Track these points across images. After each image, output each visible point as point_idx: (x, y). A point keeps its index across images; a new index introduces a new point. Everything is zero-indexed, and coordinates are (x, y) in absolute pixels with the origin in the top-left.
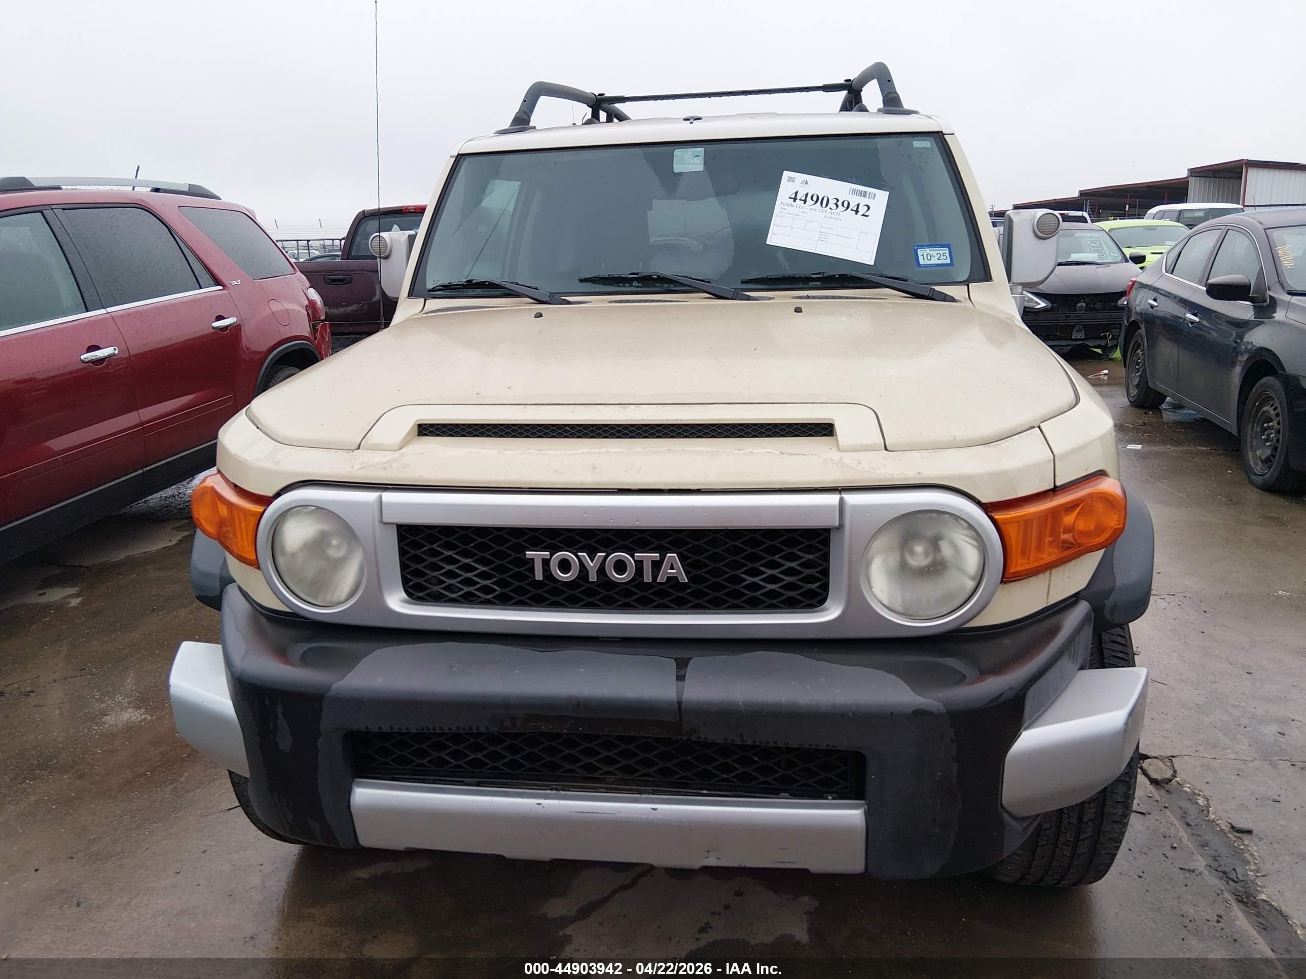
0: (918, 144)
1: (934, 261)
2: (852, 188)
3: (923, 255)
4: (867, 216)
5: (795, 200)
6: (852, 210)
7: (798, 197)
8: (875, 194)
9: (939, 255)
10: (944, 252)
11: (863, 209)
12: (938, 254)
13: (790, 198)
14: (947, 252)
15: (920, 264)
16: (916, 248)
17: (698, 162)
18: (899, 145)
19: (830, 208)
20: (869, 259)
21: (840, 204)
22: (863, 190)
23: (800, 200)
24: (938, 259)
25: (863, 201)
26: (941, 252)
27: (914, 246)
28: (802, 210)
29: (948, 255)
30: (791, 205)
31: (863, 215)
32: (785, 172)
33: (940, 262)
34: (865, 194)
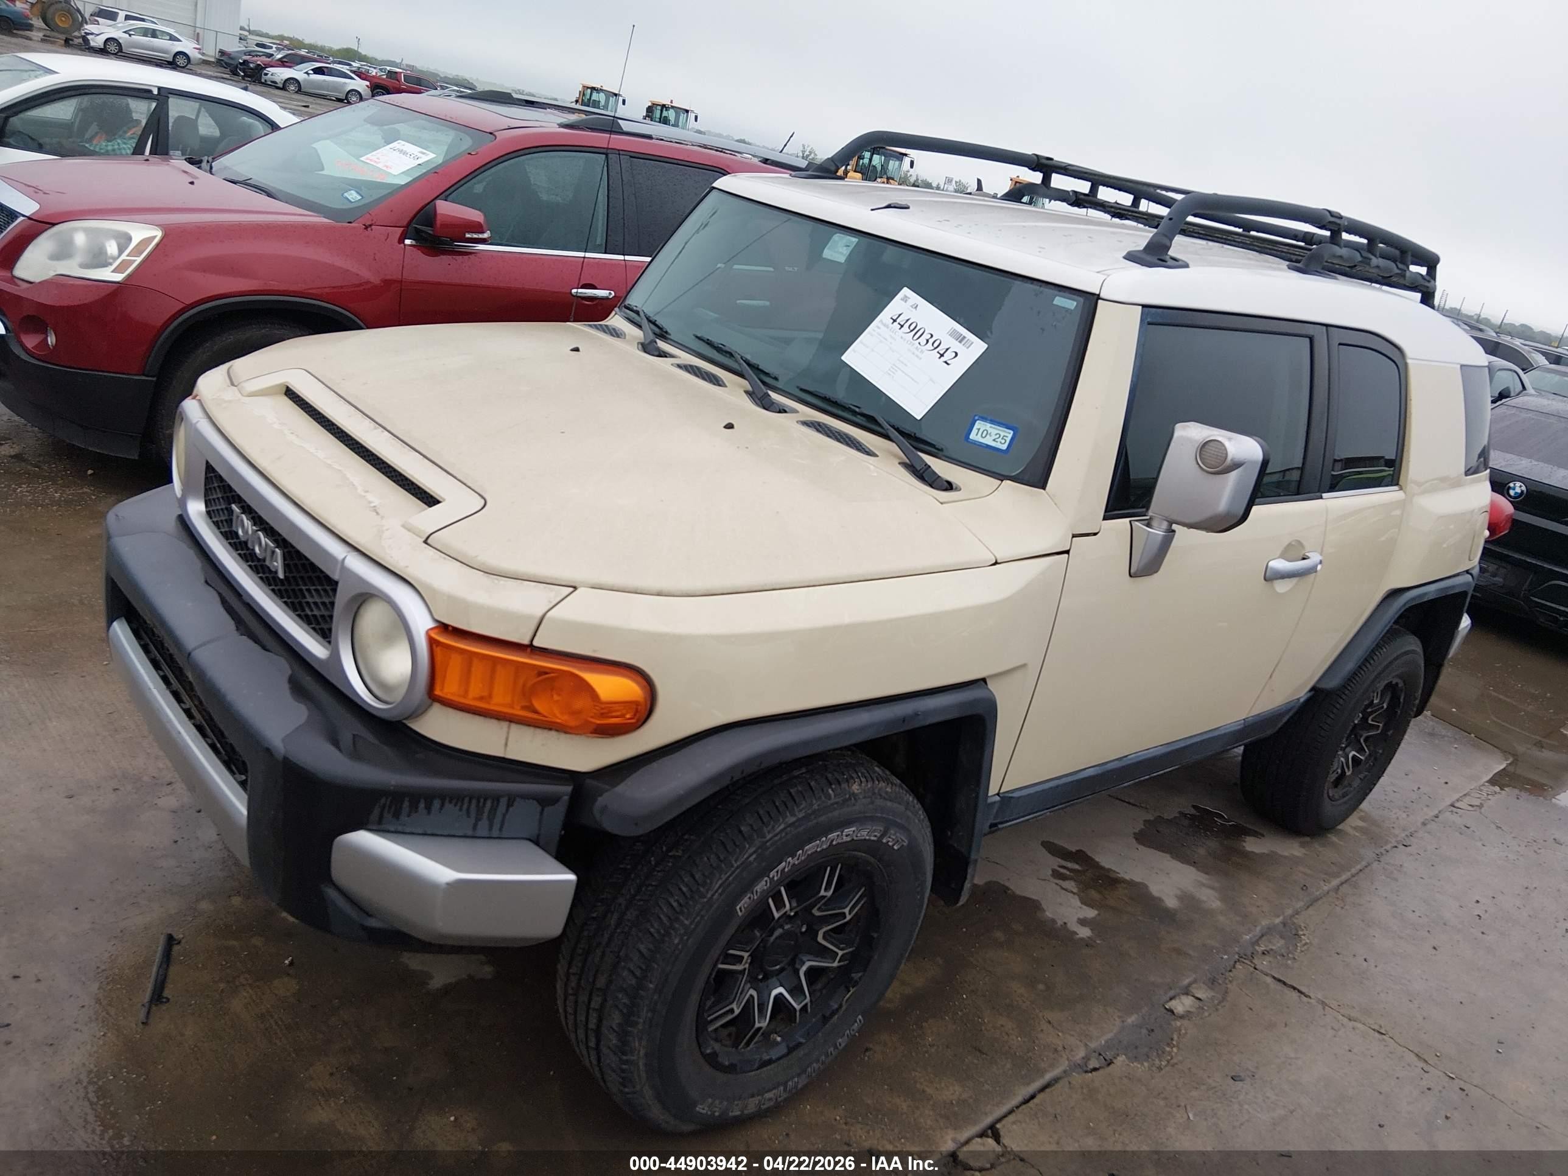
0: (1060, 301)
1: (988, 441)
2: (955, 328)
3: (979, 429)
4: (948, 364)
5: (895, 321)
6: (938, 352)
7: (898, 321)
8: (972, 343)
9: (998, 436)
10: (1006, 434)
11: (949, 355)
12: (996, 434)
13: (892, 318)
14: (1010, 436)
15: (969, 438)
16: (976, 418)
17: (845, 252)
18: (1036, 295)
19: (919, 343)
20: (918, 411)
21: (931, 341)
22: (964, 334)
23: (899, 324)
24: (994, 440)
25: (955, 346)
26: (1002, 434)
27: (976, 416)
28: (893, 335)
29: (1008, 440)
30: (886, 326)
31: (946, 362)
32: (905, 288)
33: (993, 444)
34: (961, 339)
